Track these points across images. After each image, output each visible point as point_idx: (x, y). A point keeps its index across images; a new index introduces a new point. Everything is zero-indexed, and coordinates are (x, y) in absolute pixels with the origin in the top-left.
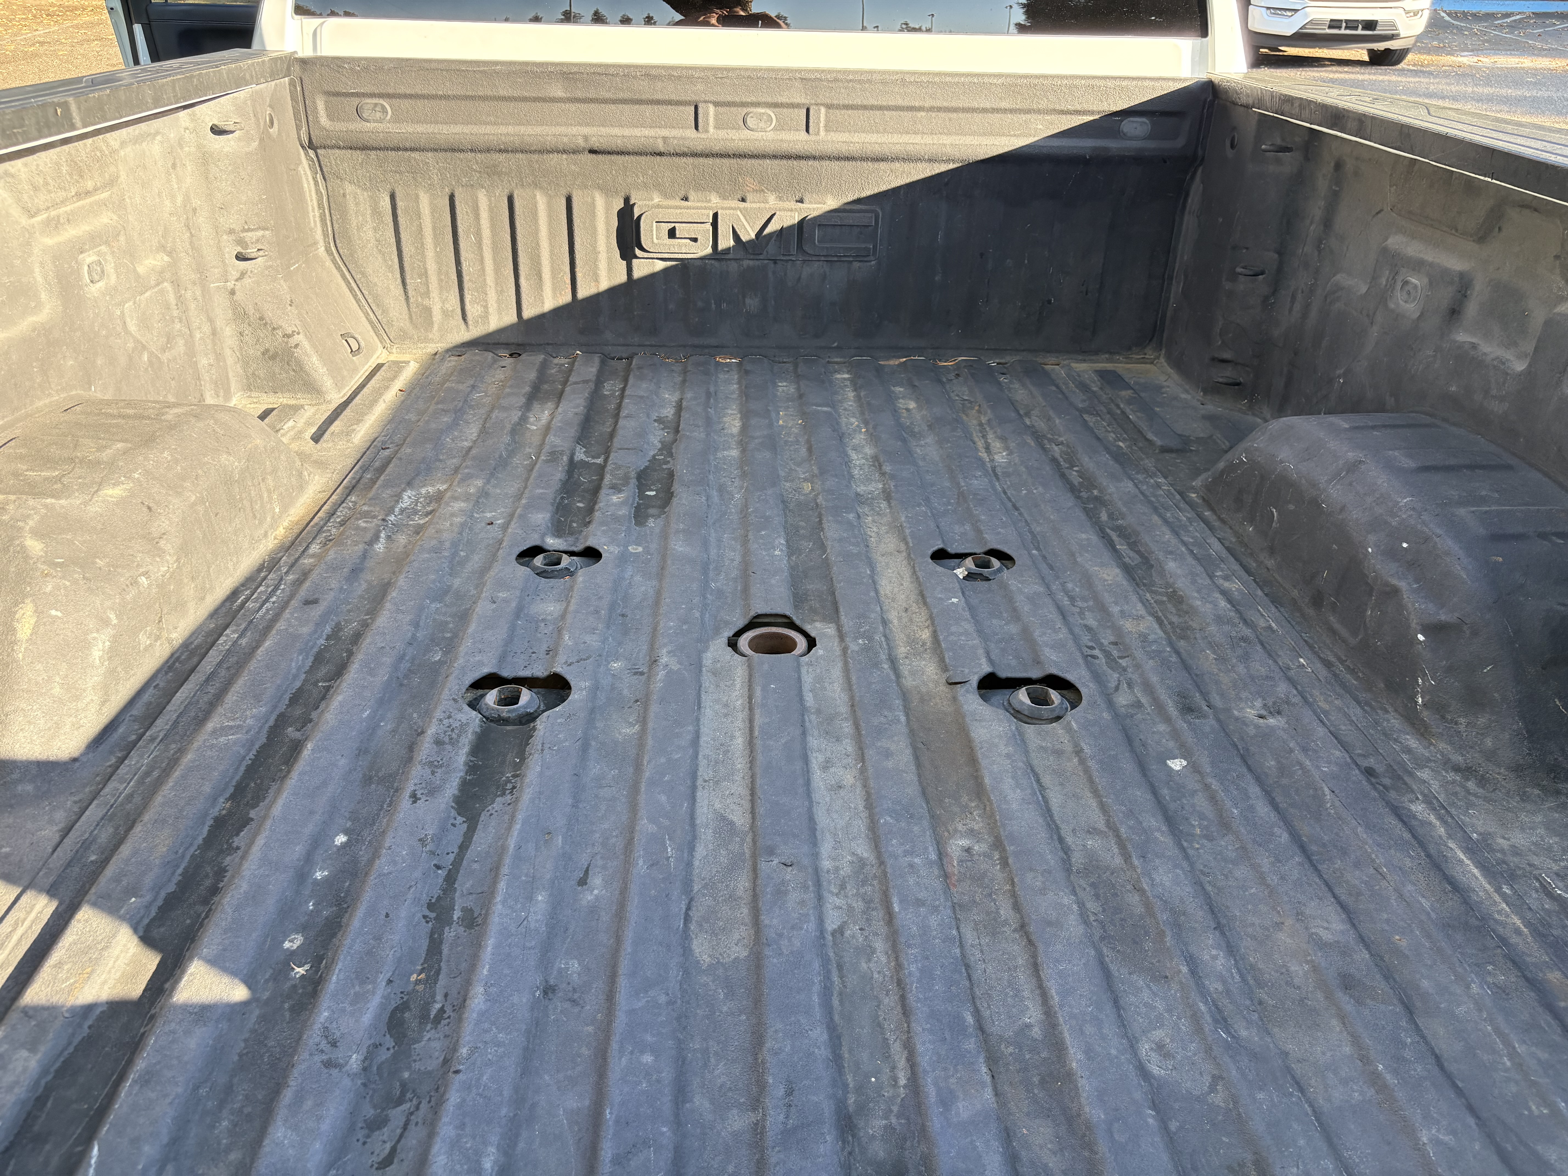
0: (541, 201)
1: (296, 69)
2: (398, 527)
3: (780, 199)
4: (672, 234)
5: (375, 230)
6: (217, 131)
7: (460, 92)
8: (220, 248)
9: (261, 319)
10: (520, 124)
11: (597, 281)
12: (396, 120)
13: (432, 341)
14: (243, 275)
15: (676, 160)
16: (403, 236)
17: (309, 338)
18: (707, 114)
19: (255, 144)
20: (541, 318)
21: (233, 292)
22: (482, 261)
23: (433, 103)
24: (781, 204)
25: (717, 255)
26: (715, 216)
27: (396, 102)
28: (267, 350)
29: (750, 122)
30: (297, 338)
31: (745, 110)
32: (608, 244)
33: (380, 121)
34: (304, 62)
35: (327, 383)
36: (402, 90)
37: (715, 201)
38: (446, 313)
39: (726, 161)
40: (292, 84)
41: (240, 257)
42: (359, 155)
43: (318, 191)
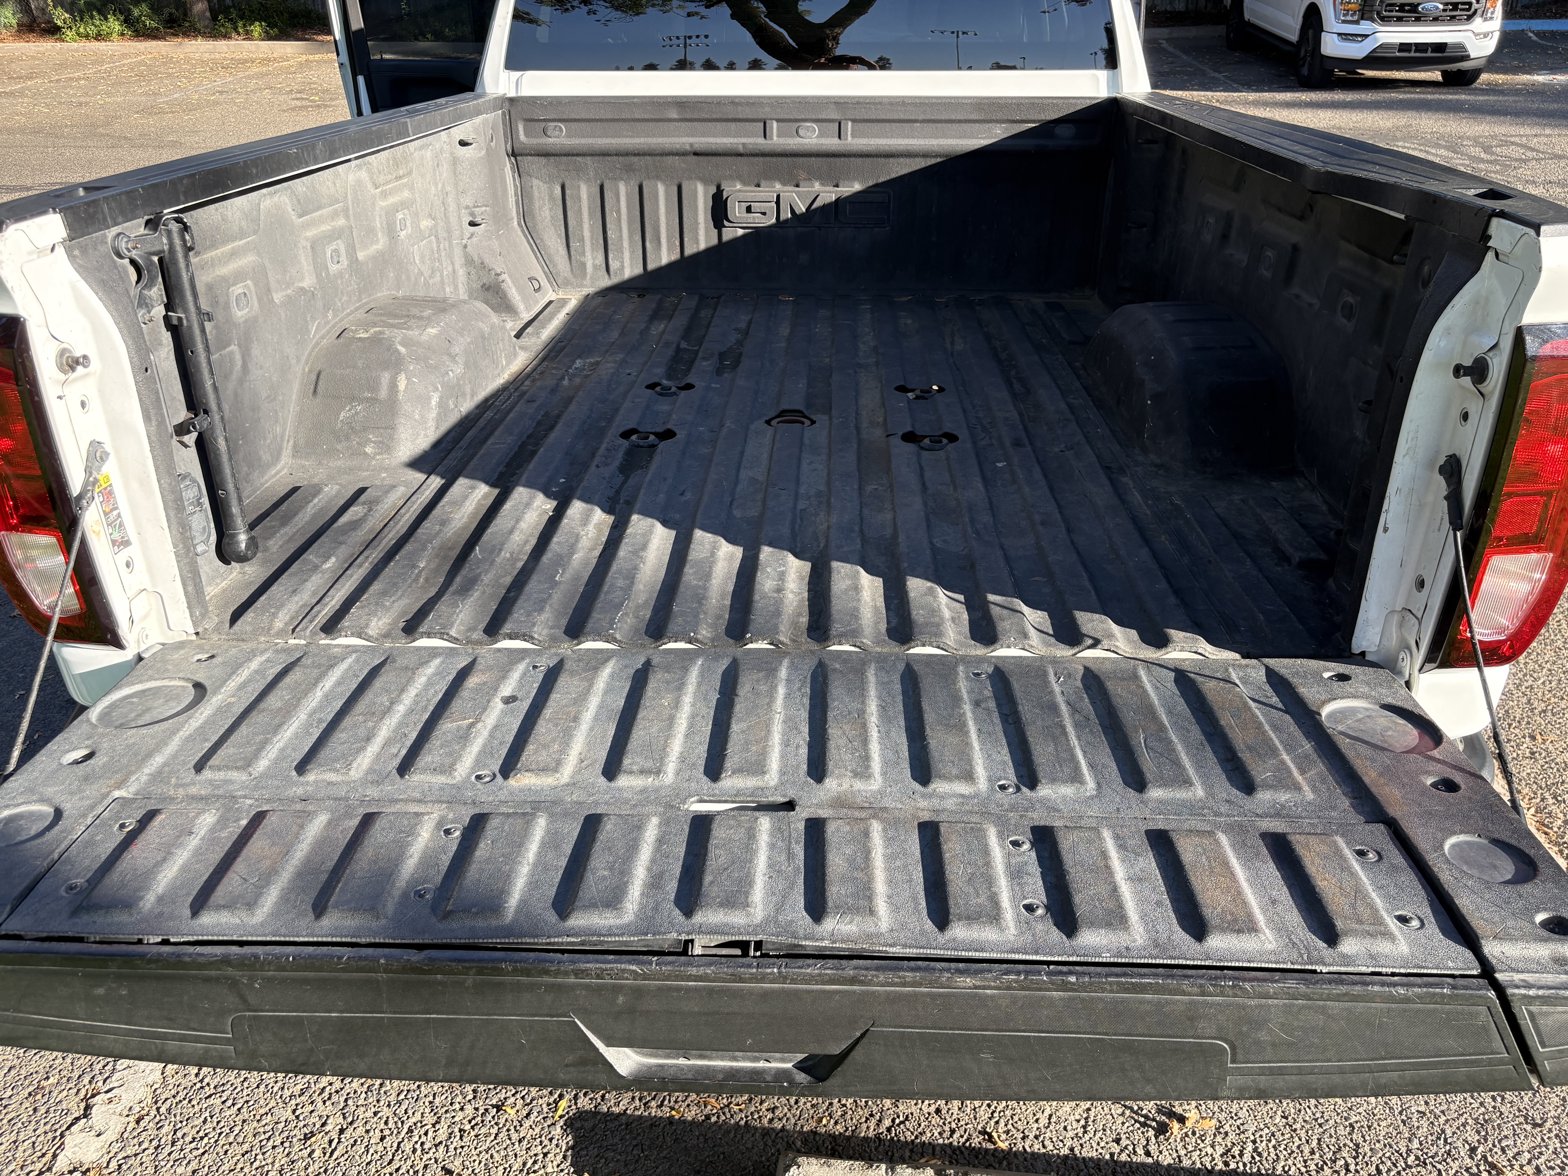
0: (661, 188)
1: (507, 104)
2: (574, 375)
3: (822, 184)
4: (749, 210)
5: (551, 210)
6: (463, 143)
7: (609, 116)
8: (459, 218)
9: (482, 263)
10: (649, 136)
11: (698, 243)
12: (568, 136)
13: (586, 286)
14: (472, 235)
15: (752, 159)
16: (569, 214)
17: (511, 277)
18: (772, 128)
19: (484, 152)
20: (660, 270)
21: (465, 247)
22: (620, 231)
23: (592, 124)
24: (824, 188)
25: (780, 224)
26: (778, 197)
27: (569, 124)
28: (484, 284)
29: (801, 132)
30: (504, 277)
31: (798, 124)
32: (706, 217)
33: (558, 137)
34: (512, 100)
35: (521, 306)
36: (573, 116)
37: (778, 186)
38: (595, 267)
39: (784, 159)
40: (504, 114)
41: (472, 224)
42: (543, 160)
43: (515, 185)
